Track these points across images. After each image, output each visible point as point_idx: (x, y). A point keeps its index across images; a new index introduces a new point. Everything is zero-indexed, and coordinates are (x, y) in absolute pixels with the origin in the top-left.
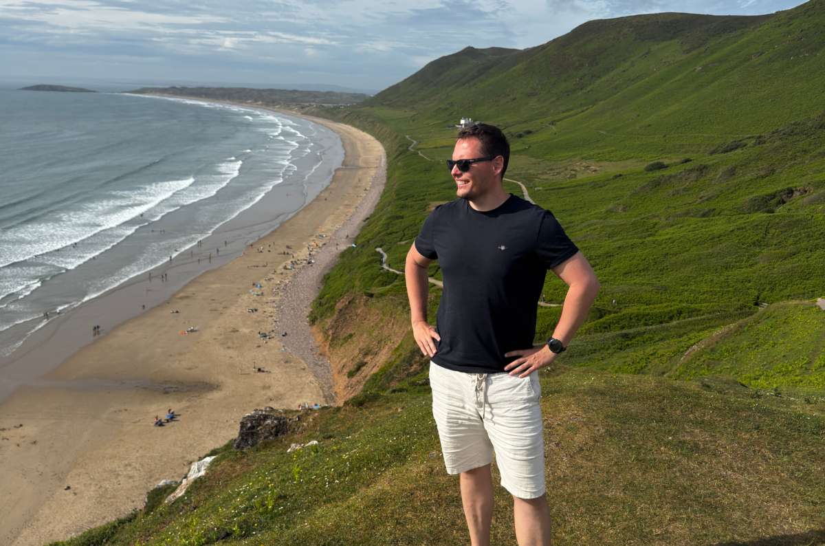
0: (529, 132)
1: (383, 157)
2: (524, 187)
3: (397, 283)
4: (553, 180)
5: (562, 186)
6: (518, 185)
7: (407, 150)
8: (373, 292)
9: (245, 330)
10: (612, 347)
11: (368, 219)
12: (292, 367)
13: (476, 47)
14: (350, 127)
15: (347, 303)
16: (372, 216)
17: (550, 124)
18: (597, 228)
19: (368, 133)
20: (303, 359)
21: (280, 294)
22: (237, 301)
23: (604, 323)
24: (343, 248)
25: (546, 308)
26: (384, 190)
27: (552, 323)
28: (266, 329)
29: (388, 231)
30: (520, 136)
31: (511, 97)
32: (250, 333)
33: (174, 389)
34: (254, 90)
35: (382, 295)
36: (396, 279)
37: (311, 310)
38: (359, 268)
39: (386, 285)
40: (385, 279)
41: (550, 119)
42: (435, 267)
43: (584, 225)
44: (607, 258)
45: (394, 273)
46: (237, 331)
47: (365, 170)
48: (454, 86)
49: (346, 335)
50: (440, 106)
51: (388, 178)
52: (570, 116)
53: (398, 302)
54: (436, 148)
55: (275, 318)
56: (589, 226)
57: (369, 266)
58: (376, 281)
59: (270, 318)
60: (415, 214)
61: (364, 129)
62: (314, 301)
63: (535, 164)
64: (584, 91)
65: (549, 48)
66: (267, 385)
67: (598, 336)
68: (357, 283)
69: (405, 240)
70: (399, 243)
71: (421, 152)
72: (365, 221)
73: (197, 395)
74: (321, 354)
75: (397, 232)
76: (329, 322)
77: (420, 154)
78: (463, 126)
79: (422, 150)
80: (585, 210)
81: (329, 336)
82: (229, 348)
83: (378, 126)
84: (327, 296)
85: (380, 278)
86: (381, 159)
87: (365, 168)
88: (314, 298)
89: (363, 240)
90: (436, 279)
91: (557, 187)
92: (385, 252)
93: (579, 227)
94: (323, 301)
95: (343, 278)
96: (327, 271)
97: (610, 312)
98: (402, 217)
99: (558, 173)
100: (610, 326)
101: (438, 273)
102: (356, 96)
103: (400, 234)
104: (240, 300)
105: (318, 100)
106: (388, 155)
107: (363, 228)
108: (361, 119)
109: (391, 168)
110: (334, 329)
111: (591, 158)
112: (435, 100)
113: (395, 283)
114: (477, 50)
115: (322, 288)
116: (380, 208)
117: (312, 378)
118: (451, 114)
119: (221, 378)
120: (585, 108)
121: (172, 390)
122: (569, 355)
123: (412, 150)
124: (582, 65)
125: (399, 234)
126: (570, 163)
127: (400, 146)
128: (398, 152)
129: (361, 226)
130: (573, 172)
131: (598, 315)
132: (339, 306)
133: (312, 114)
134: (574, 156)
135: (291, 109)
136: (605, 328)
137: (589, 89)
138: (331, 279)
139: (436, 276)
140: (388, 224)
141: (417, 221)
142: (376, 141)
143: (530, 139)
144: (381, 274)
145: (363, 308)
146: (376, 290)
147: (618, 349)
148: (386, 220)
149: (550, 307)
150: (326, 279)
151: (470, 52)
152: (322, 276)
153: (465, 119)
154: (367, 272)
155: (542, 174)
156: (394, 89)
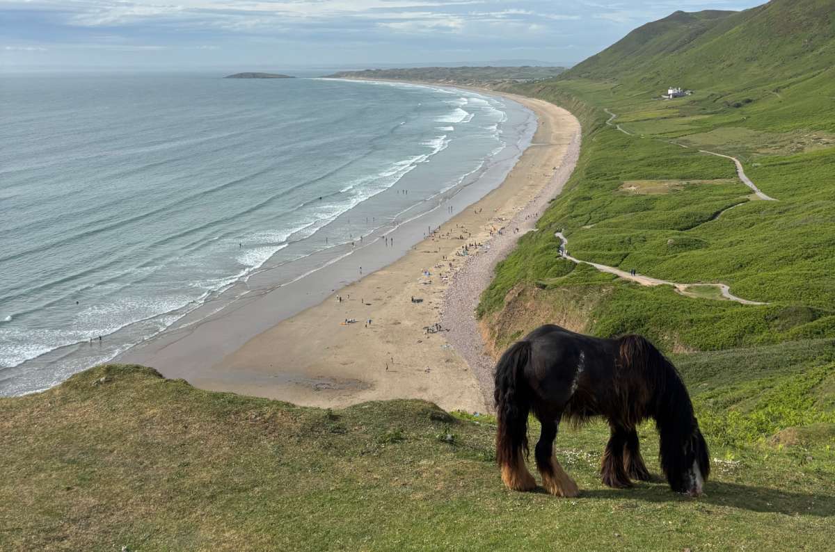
0: (749, 101)
1: (577, 133)
2: (738, 163)
3: (575, 274)
4: (774, 154)
5: (785, 162)
6: (732, 160)
7: (604, 124)
8: (545, 284)
9: (407, 323)
10: (818, 357)
11: (553, 200)
12: (453, 367)
13: (687, 11)
14: (544, 102)
15: (517, 295)
16: (559, 197)
17: (774, 91)
18: (822, 210)
19: (563, 107)
20: (467, 358)
21: (450, 283)
22: (403, 291)
23: (816, 327)
24: (523, 232)
25: (747, 306)
26: (575, 168)
27: (751, 326)
28: (429, 322)
29: (573, 214)
30: (738, 106)
31: (728, 62)
32: (412, 326)
33: (326, 386)
34: (447, 68)
35: (556, 286)
36: (573, 269)
37: (480, 302)
38: (534, 255)
39: (562, 276)
40: (561, 268)
41: (774, 85)
42: (621, 255)
43: (806, 206)
44: (829, 246)
45: (572, 262)
46: (400, 323)
47: (556, 147)
48: (662, 53)
49: (513, 333)
50: (645, 76)
51: (581, 155)
52: (799, 82)
53: (572, 295)
54: (637, 121)
55: (440, 310)
56: (813, 207)
57: (546, 252)
58: (550, 270)
59: (436, 310)
60: (605, 195)
61: (559, 104)
62: (483, 292)
63: (754, 136)
64: (815, 53)
65: (770, 8)
66: (424, 387)
67: (804, 343)
68: (530, 272)
69: (592, 224)
70: (584, 227)
71: (620, 127)
72: (550, 203)
73: (349, 393)
74: (486, 354)
75: (582, 215)
76: (496, 315)
77: (619, 129)
78: (671, 97)
79: (622, 124)
80: (811, 189)
81: (495, 332)
82: (388, 342)
83: (574, 99)
84: (498, 286)
85: (555, 266)
86: (575, 135)
87: (556, 145)
88: (485, 289)
89: (545, 223)
90: (621, 269)
91: (780, 162)
92: (566, 237)
93: (800, 210)
94: (494, 292)
95: (518, 267)
96: (503, 258)
97: (827, 314)
98: (590, 199)
99: (782, 147)
100: (823, 331)
101: (624, 262)
102: (552, 70)
103: (587, 216)
104: (406, 289)
105: (512, 75)
106: (583, 131)
107: (547, 211)
108: (556, 93)
109: (585, 143)
110: (500, 325)
111: (823, 128)
112: (639, 69)
113: (572, 273)
114: (687, 14)
115: (494, 277)
116: (568, 188)
117: (474, 381)
118: (657, 84)
119: (376, 376)
120: (816, 72)
121: (324, 386)
122: (761, 366)
123: (610, 124)
124: (811, 25)
125: (585, 216)
126: (797, 135)
127: (597, 120)
128: (593, 128)
129: (546, 207)
130: (800, 145)
131: (811, 317)
132: (508, 298)
133: (504, 90)
134: (803, 127)
135: (483, 86)
136: (818, 333)
137: (821, 50)
138: (505, 267)
139: (620, 266)
140: (573, 206)
141: (606, 204)
142: (572, 116)
143: (750, 109)
144: (557, 262)
145: (532, 301)
146: (550, 281)
147: (826, 360)
148: (572, 201)
149: (752, 306)
150: (500, 267)
151: (680, 17)
152: (496, 263)
153: (673, 88)
154: (541, 260)
155: (763, 148)
156: (593, 60)
